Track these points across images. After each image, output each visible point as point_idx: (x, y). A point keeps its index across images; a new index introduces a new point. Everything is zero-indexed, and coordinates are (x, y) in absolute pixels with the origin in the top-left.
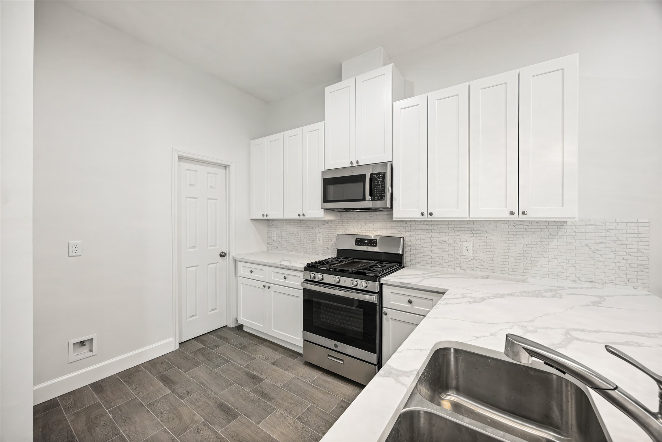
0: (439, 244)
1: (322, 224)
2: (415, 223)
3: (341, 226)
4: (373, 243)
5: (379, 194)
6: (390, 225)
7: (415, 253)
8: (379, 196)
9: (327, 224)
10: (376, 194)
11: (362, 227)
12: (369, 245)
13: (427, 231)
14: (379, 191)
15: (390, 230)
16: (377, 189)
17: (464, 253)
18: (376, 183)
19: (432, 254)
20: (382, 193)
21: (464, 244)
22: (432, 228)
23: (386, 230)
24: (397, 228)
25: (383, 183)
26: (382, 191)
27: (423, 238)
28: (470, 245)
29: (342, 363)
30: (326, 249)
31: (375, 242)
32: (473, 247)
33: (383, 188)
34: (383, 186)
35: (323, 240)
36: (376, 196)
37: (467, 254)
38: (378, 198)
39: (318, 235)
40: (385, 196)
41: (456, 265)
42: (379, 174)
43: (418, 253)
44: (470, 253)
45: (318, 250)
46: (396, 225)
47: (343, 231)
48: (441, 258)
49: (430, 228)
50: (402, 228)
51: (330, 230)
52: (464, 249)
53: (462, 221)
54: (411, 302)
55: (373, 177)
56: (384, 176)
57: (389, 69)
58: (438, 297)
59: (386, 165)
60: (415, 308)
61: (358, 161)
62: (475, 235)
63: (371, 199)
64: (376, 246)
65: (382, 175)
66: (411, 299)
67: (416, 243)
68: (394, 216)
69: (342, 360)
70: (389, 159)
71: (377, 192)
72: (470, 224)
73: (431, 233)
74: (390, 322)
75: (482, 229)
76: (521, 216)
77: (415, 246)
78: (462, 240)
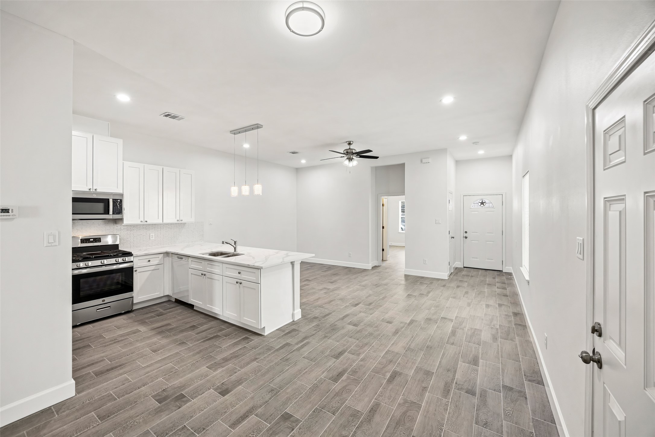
0: (138, 236)
4: (97, 240)
6: (105, 228)
7: (123, 243)
8: (118, 212)
11: (79, 231)
12: (94, 242)
15: (105, 231)
16: (116, 208)
17: (151, 239)
18: (116, 204)
21: (151, 234)
22: (133, 228)
26: (119, 209)
27: (128, 234)
28: (153, 234)
32: (155, 235)
34: (120, 206)
36: (116, 212)
37: (152, 239)
40: (121, 212)
41: (148, 245)
42: (118, 200)
43: (125, 242)
46: (109, 228)
48: (139, 243)
50: (116, 229)
52: (151, 237)
53: (149, 224)
54: (149, 261)
55: (115, 201)
56: (121, 201)
57: (120, 142)
58: (162, 255)
59: (122, 195)
60: (151, 263)
61: (96, 189)
62: (156, 230)
63: (113, 214)
64: (100, 242)
65: (119, 201)
66: (150, 260)
67: (124, 237)
68: (124, 223)
69: (109, 307)
70: (121, 192)
71: (116, 210)
72: (154, 226)
73: (134, 231)
74: (139, 274)
75: (159, 227)
76: (180, 221)
77: (123, 239)
78: (150, 233)
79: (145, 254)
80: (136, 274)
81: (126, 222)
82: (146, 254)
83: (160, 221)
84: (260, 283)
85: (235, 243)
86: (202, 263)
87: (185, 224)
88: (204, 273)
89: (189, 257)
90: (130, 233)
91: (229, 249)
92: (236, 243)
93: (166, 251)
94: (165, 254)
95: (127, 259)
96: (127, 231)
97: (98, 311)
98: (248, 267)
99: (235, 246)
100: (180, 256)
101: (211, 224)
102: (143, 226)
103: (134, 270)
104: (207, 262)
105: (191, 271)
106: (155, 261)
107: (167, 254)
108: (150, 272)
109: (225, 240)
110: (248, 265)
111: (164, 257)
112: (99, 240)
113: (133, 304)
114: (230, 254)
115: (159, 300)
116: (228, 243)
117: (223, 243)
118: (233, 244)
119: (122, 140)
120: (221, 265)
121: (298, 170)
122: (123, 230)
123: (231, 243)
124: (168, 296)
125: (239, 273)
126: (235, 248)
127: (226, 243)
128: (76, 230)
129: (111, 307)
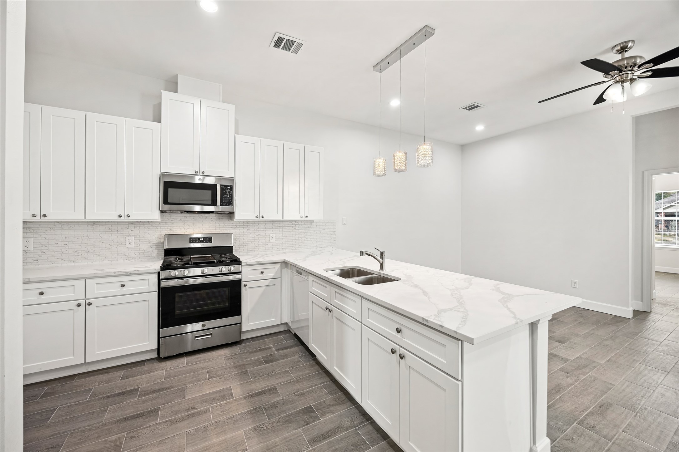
0: (256, 237)
1: (135, 225)
2: (239, 223)
3: (164, 227)
4: (208, 240)
5: (227, 201)
7: (239, 245)
9: (142, 225)
10: (225, 201)
11: (190, 227)
12: (204, 242)
13: (248, 228)
14: (227, 199)
15: (219, 228)
16: (225, 198)
17: (271, 241)
18: (224, 192)
19: (251, 244)
20: (229, 201)
21: (271, 235)
23: (215, 229)
24: (225, 227)
25: (230, 193)
26: (229, 199)
27: (245, 233)
28: (274, 235)
29: (211, 336)
30: (142, 251)
31: (210, 239)
33: (230, 197)
34: (230, 195)
35: (136, 243)
36: (225, 203)
38: (226, 204)
39: (127, 238)
40: (232, 203)
41: (266, 249)
42: (227, 186)
43: (241, 244)
44: (274, 240)
45: (127, 254)
47: (166, 231)
48: (258, 246)
49: (250, 226)
50: (229, 227)
51: (149, 232)
52: (271, 238)
53: (270, 221)
54: (262, 273)
55: (223, 188)
56: (231, 188)
57: (231, 108)
58: (279, 265)
59: (233, 180)
60: (265, 275)
61: (204, 172)
62: (277, 229)
63: (222, 205)
64: (211, 242)
65: (229, 187)
66: (263, 271)
67: (240, 237)
68: (236, 218)
69: (211, 334)
70: (232, 176)
71: (225, 199)
72: (274, 223)
73: (251, 230)
74: (249, 290)
75: (280, 226)
76: (305, 218)
77: (239, 239)
78: (270, 233)
79: (257, 262)
80: (246, 290)
81: (238, 216)
82: (259, 262)
83: (279, 217)
84: (460, 378)
85: (382, 254)
86: (326, 287)
87: (312, 222)
88: (330, 307)
89: (310, 274)
90: (247, 232)
91: (371, 265)
92: (382, 256)
93: (285, 260)
94: (283, 264)
95: (233, 268)
96: (244, 230)
97: (196, 339)
98: (424, 323)
99: (381, 260)
100: (300, 271)
101: (344, 224)
102: (262, 224)
103: (243, 284)
104: (334, 289)
105: (312, 297)
106: (270, 273)
107: (285, 264)
108: (264, 288)
109: (365, 250)
110: (423, 318)
111: (281, 268)
112: (210, 240)
113: (240, 331)
114: (372, 274)
115: (276, 328)
116: (369, 255)
117: (362, 254)
118: (379, 258)
119: (234, 105)
120: (358, 300)
121: (463, 148)
122: (240, 228)
123: (374, 256)
124: (286, 324)
125: (399, 331)
126: (382, 265)
127: (367, 254)
128: (187, 225)
129: (213, 334)
